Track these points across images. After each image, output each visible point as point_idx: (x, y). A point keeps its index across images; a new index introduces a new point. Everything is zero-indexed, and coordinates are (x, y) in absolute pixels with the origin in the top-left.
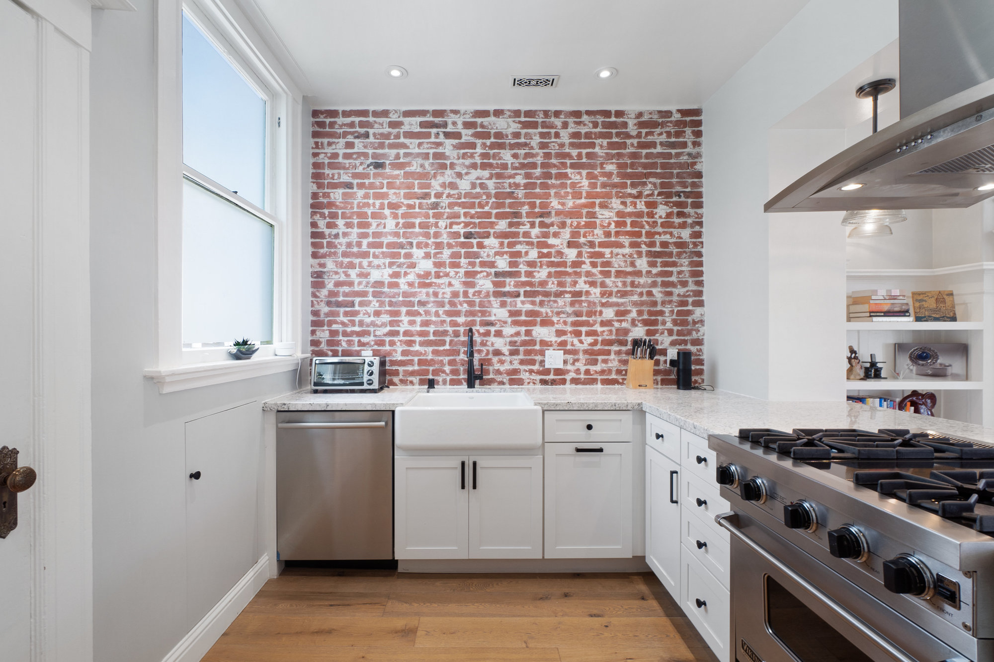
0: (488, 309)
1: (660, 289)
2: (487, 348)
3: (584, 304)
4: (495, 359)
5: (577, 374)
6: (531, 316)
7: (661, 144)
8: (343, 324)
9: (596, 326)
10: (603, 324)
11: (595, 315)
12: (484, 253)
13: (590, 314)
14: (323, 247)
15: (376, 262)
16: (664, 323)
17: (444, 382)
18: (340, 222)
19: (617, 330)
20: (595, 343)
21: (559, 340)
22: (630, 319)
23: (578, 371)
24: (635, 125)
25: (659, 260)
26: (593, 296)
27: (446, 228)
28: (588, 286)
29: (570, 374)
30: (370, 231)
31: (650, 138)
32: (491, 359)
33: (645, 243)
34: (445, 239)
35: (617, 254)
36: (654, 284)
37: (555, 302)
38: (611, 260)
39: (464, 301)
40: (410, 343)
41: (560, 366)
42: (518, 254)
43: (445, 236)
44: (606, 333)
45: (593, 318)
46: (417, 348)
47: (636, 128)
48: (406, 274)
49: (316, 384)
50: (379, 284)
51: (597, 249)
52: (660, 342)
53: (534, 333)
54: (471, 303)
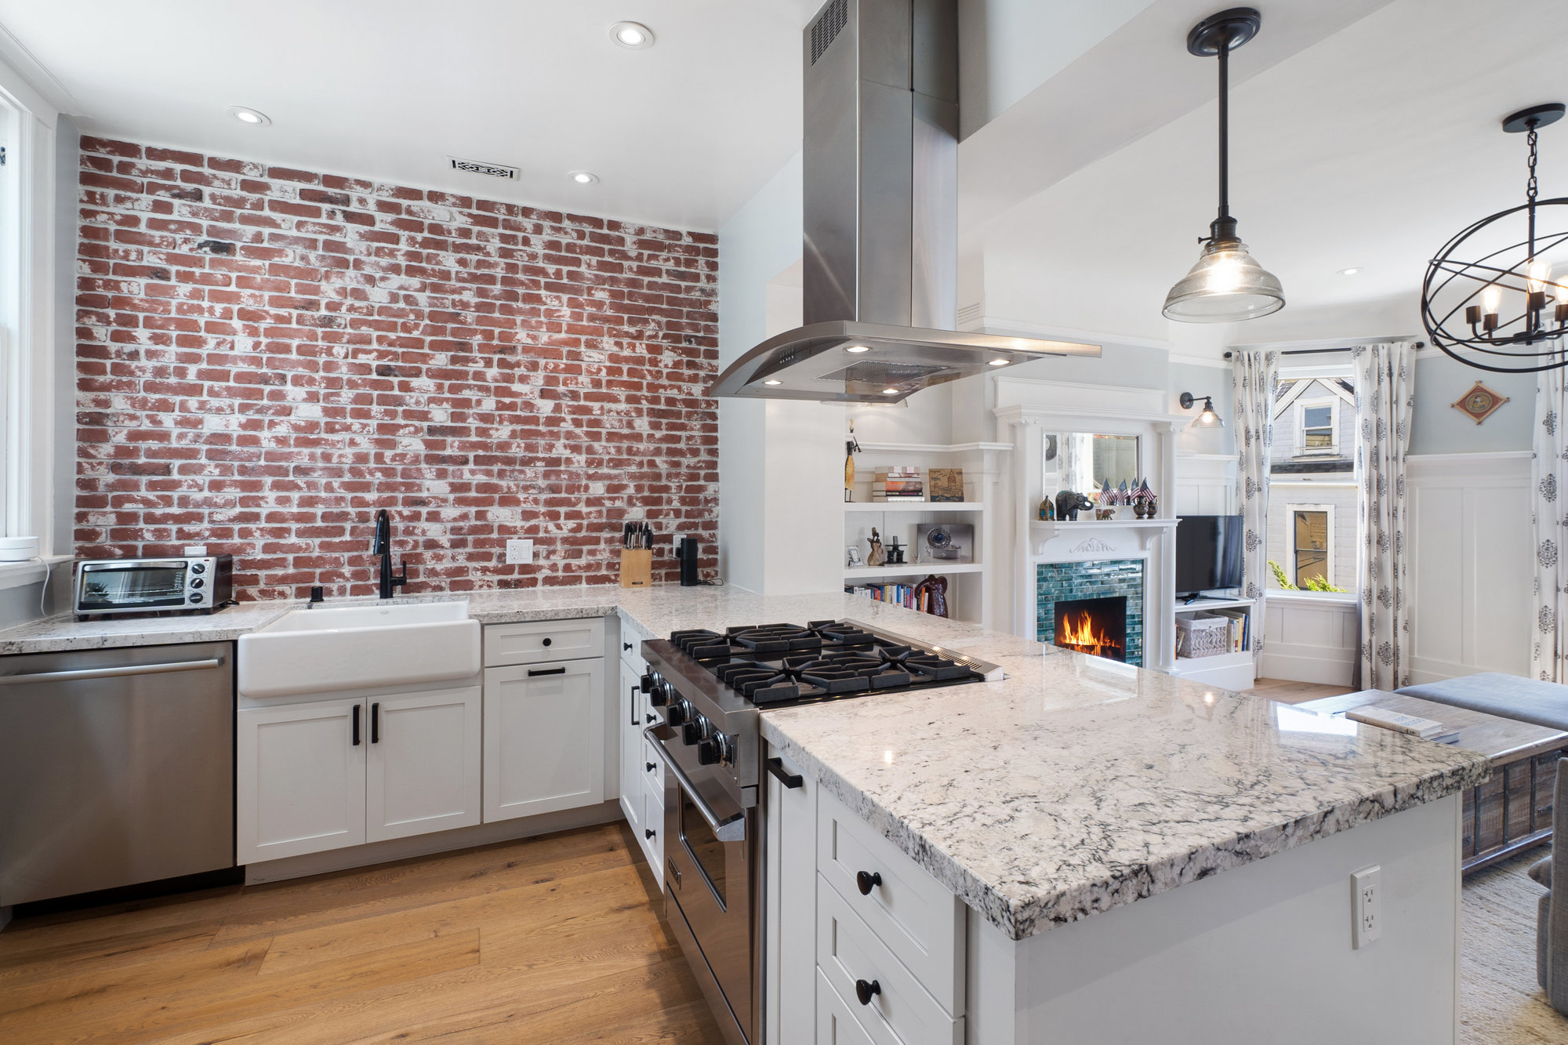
0: (418, 481)
1: (664, 459)
2: (415, 538)
3: (563, 476)
4: (428, 554)
5: (552, 571)
6: (485, 492)
7: (668, 272)
8: (147, 502)
9: (580, 505)
10: (590, 502)
11: (579, 491)
12: (411, 399)
13: (571, 489)
14: (104, 372)
15: (215, 402)
16: (669, 502)
17: (342, 591)
18: (142, 334)
19: (609, 511)
20: (579, 528)
21: (527, 524)
22: (625, 496)
23: (554, 568)
24: (634, 243)
25: (664, 421)
26: (576, 465)
27: (346, 357)
28: (569, 451)
29: (543, 571)
30: (204, 351)
31: (654, 264)
32: (421, 554)
33: (646, 398)
34: (343, 373)
35: (610, 411)
36: (657, 452)
37: (522, 472)
38: (601, 418)
39: (376, 469)
40: (280, 533)
41: (529, 560)
42: (466, 403)
43: (344, 369)
44: (593, 515)
45: (576, 495)
46: (293, 539)
47: (635, 247)
48: (272, 424)
49: (82, 606)
50: (221, 438)
51: (582, 403)
52: (664, 526)
53: (489, 516)
54: (389, 472)
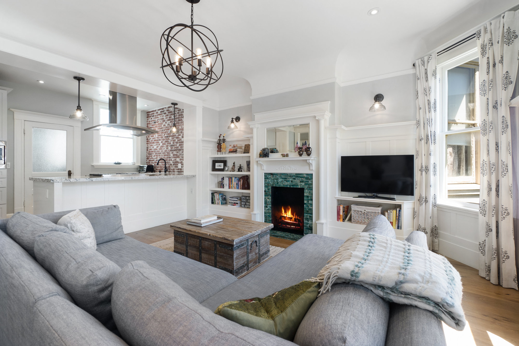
0: (170, 154)
4: (171, 166)
15: (155, 144)
34: (164, 138)
43: (164, 137)
50: (155, 149)
